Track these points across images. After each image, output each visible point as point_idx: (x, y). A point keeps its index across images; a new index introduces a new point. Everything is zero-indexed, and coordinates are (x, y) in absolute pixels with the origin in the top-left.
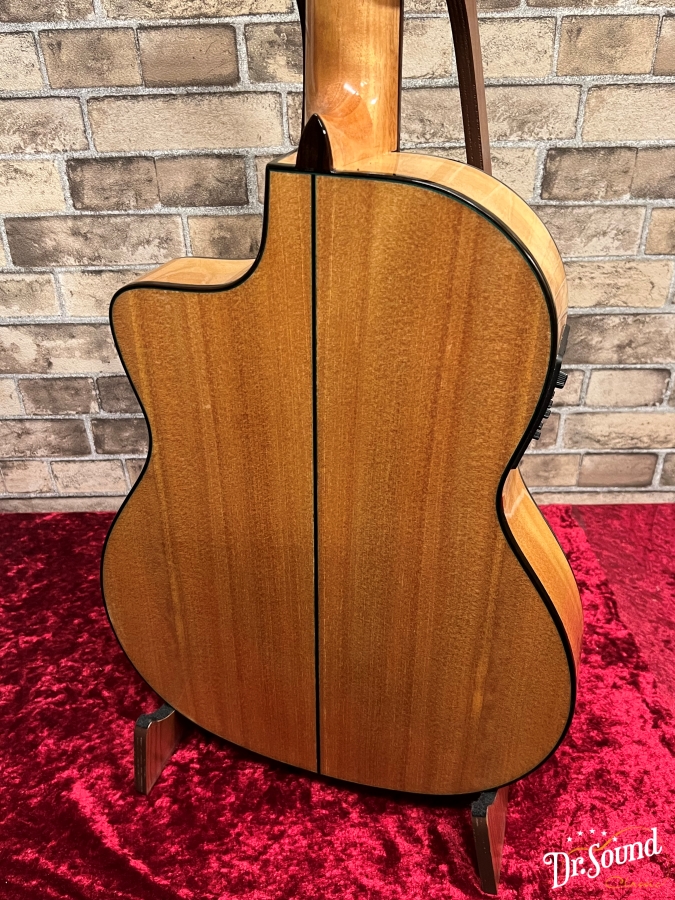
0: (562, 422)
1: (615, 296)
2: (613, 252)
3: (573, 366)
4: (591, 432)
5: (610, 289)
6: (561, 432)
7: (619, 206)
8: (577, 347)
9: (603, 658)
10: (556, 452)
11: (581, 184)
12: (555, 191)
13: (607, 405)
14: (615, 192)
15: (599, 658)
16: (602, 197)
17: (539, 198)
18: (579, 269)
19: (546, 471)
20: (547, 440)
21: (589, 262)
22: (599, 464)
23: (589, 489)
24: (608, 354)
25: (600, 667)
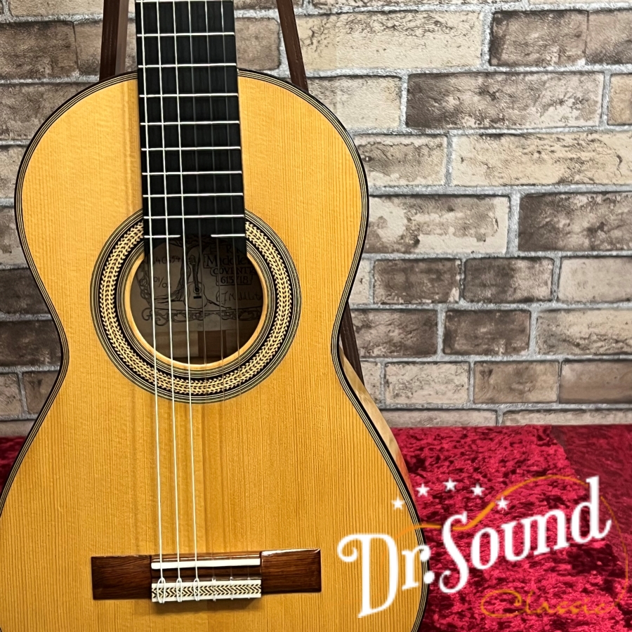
0: (534, 321)
1: (579, 172)
2: (572, 122)
3: (540, 254)
4: (568, 333)
5: (572, 165)
6: (533, 333)
7: (574, 73)
8: (542, 231)
9: (574, 568)
10: (529, 358)
11: (531, 49)
12: (505, 56)
13: (584, 300)
14: (569, 57)
15: (569, 567)
16: (555, 63)
17: (487, 64)
18: (537, 142)
19: (519, 383)
20: (518, 344)
21: (547, 133)
22: (582, 374)
23: (573, 406)
24: (577, 239)
25: (570, 574)
